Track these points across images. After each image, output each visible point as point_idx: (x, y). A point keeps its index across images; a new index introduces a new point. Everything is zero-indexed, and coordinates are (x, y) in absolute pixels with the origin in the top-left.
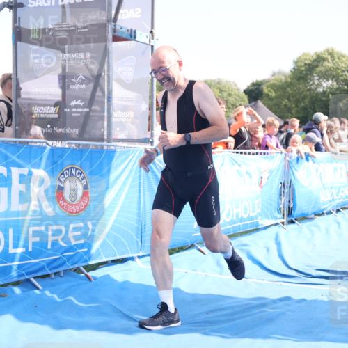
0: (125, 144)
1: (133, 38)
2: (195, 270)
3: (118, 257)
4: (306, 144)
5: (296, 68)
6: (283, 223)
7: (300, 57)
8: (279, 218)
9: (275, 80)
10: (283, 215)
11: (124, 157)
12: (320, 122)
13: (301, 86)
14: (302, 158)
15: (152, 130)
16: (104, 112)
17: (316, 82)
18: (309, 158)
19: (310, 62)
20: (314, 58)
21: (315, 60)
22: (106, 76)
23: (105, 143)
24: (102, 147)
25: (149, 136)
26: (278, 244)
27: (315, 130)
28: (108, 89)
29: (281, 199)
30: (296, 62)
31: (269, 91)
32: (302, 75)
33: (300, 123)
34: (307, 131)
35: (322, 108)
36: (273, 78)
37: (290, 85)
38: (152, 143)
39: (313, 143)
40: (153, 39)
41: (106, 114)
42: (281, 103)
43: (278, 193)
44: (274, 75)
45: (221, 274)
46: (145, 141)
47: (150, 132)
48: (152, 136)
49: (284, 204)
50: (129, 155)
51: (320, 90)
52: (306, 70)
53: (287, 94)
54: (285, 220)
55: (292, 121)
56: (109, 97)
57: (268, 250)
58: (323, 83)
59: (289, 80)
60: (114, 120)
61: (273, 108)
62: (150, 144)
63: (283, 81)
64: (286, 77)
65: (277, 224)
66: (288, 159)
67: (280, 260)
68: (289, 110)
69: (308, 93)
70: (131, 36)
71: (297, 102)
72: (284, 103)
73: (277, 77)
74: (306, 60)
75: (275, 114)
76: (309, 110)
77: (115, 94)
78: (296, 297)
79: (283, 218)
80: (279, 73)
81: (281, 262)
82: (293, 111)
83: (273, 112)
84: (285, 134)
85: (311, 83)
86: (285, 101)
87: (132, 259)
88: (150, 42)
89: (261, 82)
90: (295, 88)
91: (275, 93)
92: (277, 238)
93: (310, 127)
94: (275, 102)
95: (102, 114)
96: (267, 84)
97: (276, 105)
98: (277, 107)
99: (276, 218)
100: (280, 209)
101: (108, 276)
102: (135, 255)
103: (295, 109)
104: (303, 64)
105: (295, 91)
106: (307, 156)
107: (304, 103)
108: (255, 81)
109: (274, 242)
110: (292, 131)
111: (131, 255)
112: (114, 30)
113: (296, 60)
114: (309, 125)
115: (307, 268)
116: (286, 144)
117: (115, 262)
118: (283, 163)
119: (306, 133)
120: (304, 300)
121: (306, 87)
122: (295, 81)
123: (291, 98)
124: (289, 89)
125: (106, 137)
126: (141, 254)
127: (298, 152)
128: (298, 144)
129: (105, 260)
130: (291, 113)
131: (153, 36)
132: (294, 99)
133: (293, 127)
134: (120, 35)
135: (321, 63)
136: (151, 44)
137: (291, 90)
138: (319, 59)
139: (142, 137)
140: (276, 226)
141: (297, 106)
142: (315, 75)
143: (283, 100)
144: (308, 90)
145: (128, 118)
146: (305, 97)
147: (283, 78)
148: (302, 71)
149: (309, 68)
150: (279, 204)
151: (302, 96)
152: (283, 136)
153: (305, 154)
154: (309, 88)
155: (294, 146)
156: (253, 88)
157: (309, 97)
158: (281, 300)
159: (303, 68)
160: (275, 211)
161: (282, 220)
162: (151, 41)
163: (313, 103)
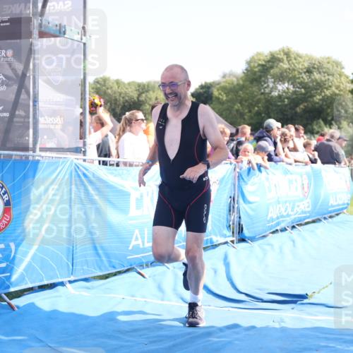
0: (54, 155)
1: (62, 35)
2: (133, 296)
3: (45, 282)
4: (258, 154)
5: (249, 69)
6: (233, 242)
7: (253, 57)
8: (229, 237)
9: (226, 82)
10: (233, 232)
11: (52, 168)
12: (272, 130)
13: (254, 89)
14: (254, 169)
15: (85, 138)
16: (29, 118)
17: (271, 85)
18: (262, 168)
19: (263, 63)
20: (269, 58)
21: (269, 61)
22: (31, 77)
23: (31, 153)
24: (27, 157)
25: (81, 145)
26: (227, 265)
27: (267, 138)
28: (34, 92)
29: (230, 214)
30: (249, 63)
31: (220, 94)
32: (255, 77)
33: (252, 130)
34: (258, 139)
35: (277, 113)
36: (224, 80)
37: (242, 87)
38: (84, 153)
39: (265, 152)
40: (85, 35)
41: (31, 120)
42: (233, 107)
43: (226, 208)
44: (224, 76)
45: (162, 300)
46: (77, 150)
47: (82, 141)
48: (85, 144)
49: (234, 220)
50: (57, 167)
51: (275, 94)
52: (260, 71)
53: (239, 98)
54: (234, 239)
55: (243, 128)
56: (35, 101)
57: (215, 272)
58: (278, 86)
59: (241, 82)
60: (41, 126)
61: (224, 113)
62: (82, 154)
63: (235, 83)
64: (237, 79)
65: (226, 243)
66: (238, 170)
67: (228, 282)
68: (242, 115)
69: (262, 97)
70: (60, 32)
71: (251, 106)
72: (236, 107)
73: (227, 78)
74: (260, 60)
75: (226, 120)
76: (263, 115)
77: (41, 98)
78: (244, 323)
79: (233, 236)
80: (230, 75)
81: (229, 285)
82: (246, 117)
83: (223, 118)
84: (235, 142)
85: (265, 85)
86: (237, 106)
87: (62, 284)
88: (82, 39)
89: (210, 84)
90: (248, 91)
91: (227, 96)
92: (226, 258)
93: (261, 135)
94: (225, 106)
95: (26, 120)
96: (218, 86)
97: (228, 109)
98: (228, 112)
99: (225, 236)
100: (230, 226)
101: (33, 304)
102: (65, 280)
103: (248, 114)
104: (256, 65)
105: (247, 94)
106: (259, 166)
107: (258, 107)
108: (203, 83)
109: (222, 262)
110: (243, 139)
111: (60, 280)
112: (40, 25)
113: (249, 60)
114: (260, 133)
115: (257, 291)
116: (236, 153)
117: (42, 288)
118: (233, 174)
119: (257, 142)
120: (253, 327)
121: (260, 90)
122: (248, 83)
123: (244, 102)
124: (241, 92)
125: (31, 146)
126: (72, 278)
127: (249, 162)
128: (250, 154)
129: (30, 285)
130: (244, 119)
131: (85, 32)
132: (247, 104)
133: (244, 134)
134: (47, 30)
135: (276, 64)
136: (83, 41)
137: (243, 93)
138: (273, 60)
139: (74, 146)
140: (226, 245)
141: (250, 111)
142: (269, 77)
143: (235, 104)
144: (262, 94)
145: (56, 124)
146: (259, 101)
147: (235, 79)
148: (255, 72)
149: (264, 69)
150: (228, 221)
151: (255, 99)
152: (233, 145)
153: (257, 164)
154: (262, 91)
155: (245, 155)
156: (201, 91)
157: (264, 101)
158: (229, 327)
159: (256, 70)
160: (224, 228)
161: (232, 239)
162: (84, 38)
163: (267, 108)
